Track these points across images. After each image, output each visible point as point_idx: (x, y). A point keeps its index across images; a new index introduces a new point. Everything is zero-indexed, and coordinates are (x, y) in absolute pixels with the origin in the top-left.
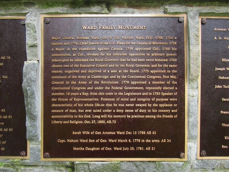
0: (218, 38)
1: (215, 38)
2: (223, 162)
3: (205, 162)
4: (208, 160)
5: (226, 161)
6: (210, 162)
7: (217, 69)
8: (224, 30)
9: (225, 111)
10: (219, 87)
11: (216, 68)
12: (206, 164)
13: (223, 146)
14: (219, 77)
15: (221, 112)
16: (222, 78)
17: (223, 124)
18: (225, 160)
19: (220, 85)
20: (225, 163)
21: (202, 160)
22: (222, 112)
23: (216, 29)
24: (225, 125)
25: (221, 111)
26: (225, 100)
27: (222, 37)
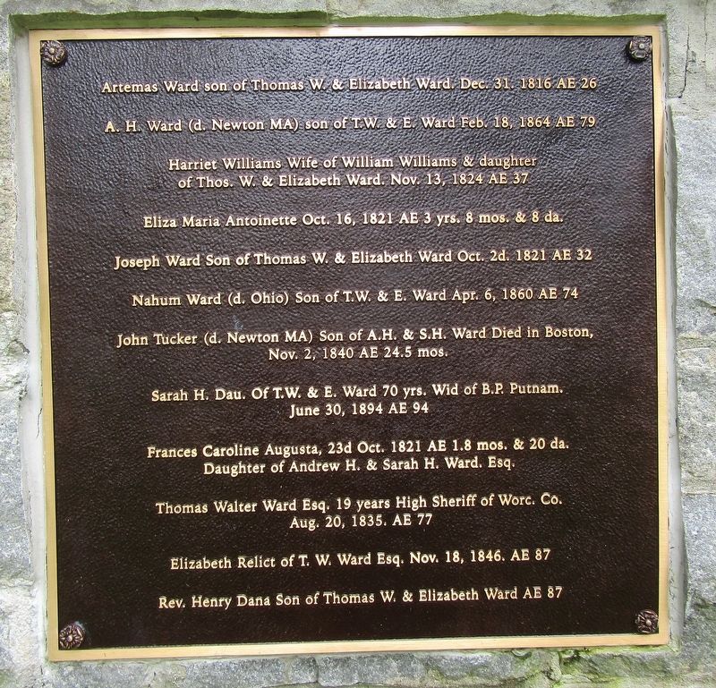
0: (120, 123)
1: (110, 125)
2: (170, 672)
3: (87, 672)
4: (104, 662)
5: (185, 663)
6: (112, 670)
7: (121, 263)
8: (148, 89)
9: (169, 447)
10: (133, 340)
11: (118, 258)
12: (95, 680)
13: (163, 602)
14: (135, 298)
15: (150, 452)
16: (148, 303)
17: (160, 505)
18: (175, 659)
19: (139, 335)
20: (181, 674)
21: (77, 664)
22: (151, 450)
23: (111, 87)
24: (170, 509)
25: (149, 449)
26: (163, 399)
27: (141, 121)
